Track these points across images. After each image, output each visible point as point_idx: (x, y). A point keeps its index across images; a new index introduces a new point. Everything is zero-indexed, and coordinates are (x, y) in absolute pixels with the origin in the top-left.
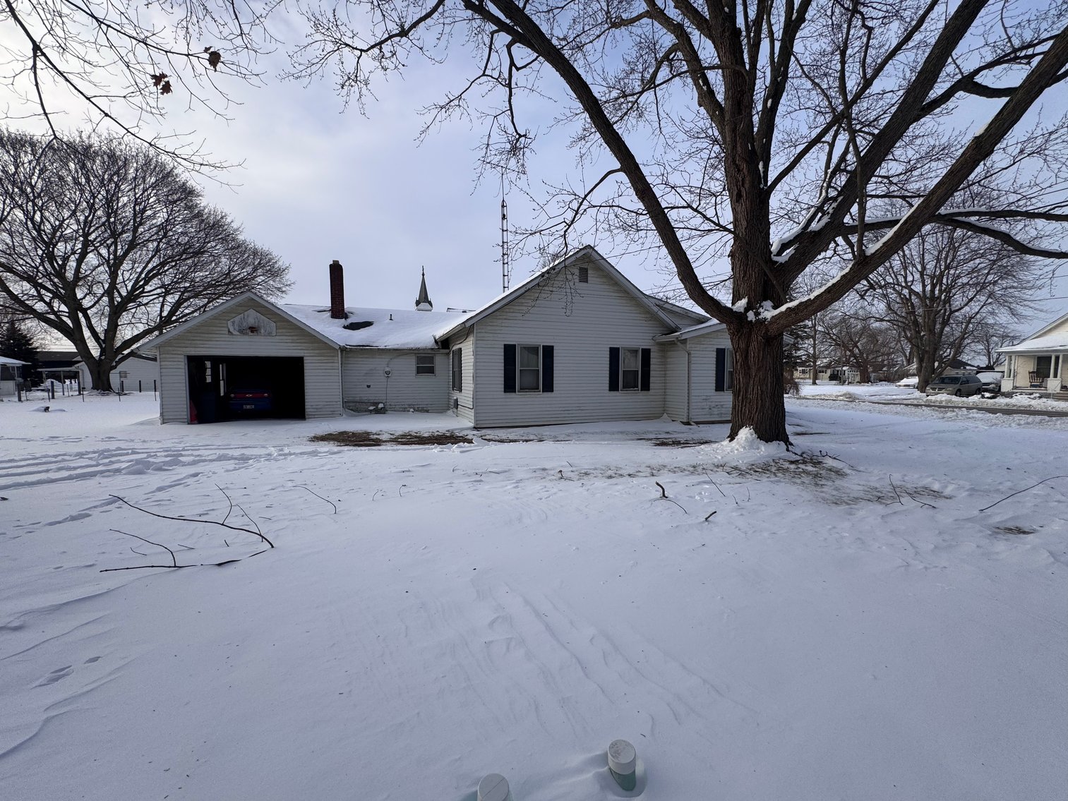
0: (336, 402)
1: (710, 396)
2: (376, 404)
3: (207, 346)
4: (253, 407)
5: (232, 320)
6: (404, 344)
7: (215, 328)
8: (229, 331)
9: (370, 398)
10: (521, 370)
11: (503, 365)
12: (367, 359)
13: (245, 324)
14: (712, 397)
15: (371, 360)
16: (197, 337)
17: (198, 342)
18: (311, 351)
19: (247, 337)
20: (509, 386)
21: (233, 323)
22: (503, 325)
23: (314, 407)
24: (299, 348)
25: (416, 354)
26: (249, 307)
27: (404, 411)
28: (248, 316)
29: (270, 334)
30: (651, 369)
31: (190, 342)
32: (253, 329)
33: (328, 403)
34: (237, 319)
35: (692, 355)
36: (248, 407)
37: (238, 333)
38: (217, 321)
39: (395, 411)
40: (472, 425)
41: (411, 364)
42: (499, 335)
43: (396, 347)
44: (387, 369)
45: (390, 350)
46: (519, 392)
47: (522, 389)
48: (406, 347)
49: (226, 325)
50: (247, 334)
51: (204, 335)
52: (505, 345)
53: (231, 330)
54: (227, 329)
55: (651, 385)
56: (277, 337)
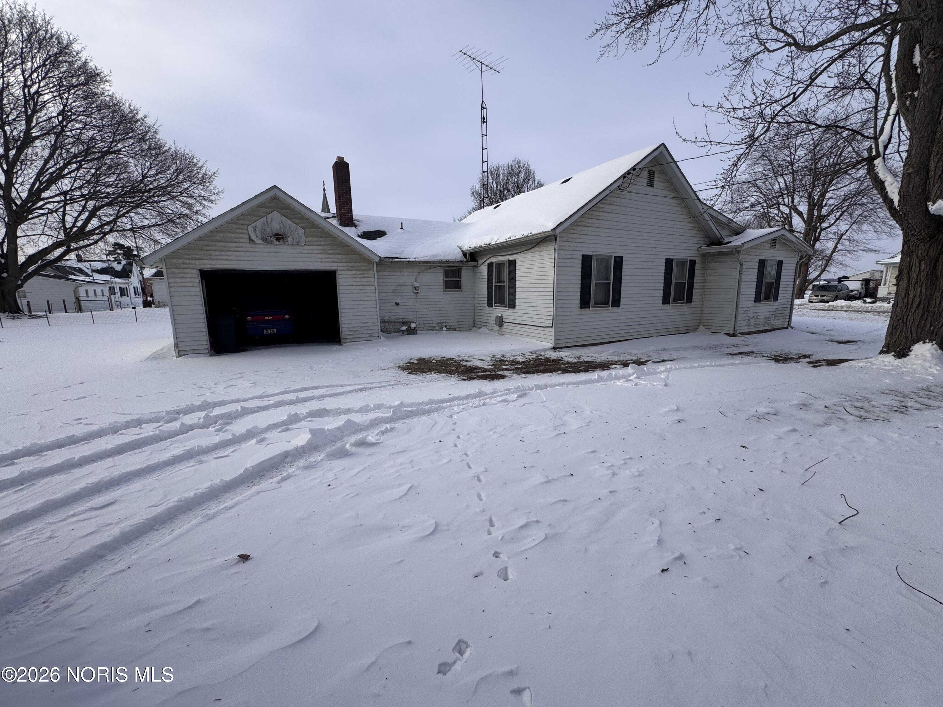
0: (374, 323)
1: (750, 307)
2: (408, 323)
3: (225, 258)
4: (275, 331)
5: (253, 225)
6: (433, 256)
7: (233, 235)
8: (250, 239)
9: (400, 317)
10: (596, 284)
11: (580, 278)
12: (396, 274)
13: (268, 230)
14: (752, 309)
15: (399, 274)
16: (211, 245)
17: (214, 253)
18: (345, 264)
19: (272, 246)
20: (585, 303)
21: (255, 228)
22: (582, 232)
23: (351, 329)
24: (332, 260)
25: (443, 267)
26: (273, 209)
27: (433, 330)
28: (271, 220)
29: (298, 243)
30: (695, 281)
31: (203, 252)
32: (279, 237)
33: (365, 325)
34: (259, 223)
35: (744, 266)
36: (269, 331)
37: (262, 242)
38: (234, 226)
39: (424, 330)
40: (551, 345)
41: (439, 277)
42: (579, 245)
43: (426, 259)
44: (416, 285)
45: (419, 262)
46: (592, 307)
47: (596, 304)
48: (436, 259)
49: (245, 231)
50: (271, 243)
51: (220, 244)
52: (583, 256)
53: (253, 237)
54: (247, 237)
55: (693, 297)
56: (306, 247)
